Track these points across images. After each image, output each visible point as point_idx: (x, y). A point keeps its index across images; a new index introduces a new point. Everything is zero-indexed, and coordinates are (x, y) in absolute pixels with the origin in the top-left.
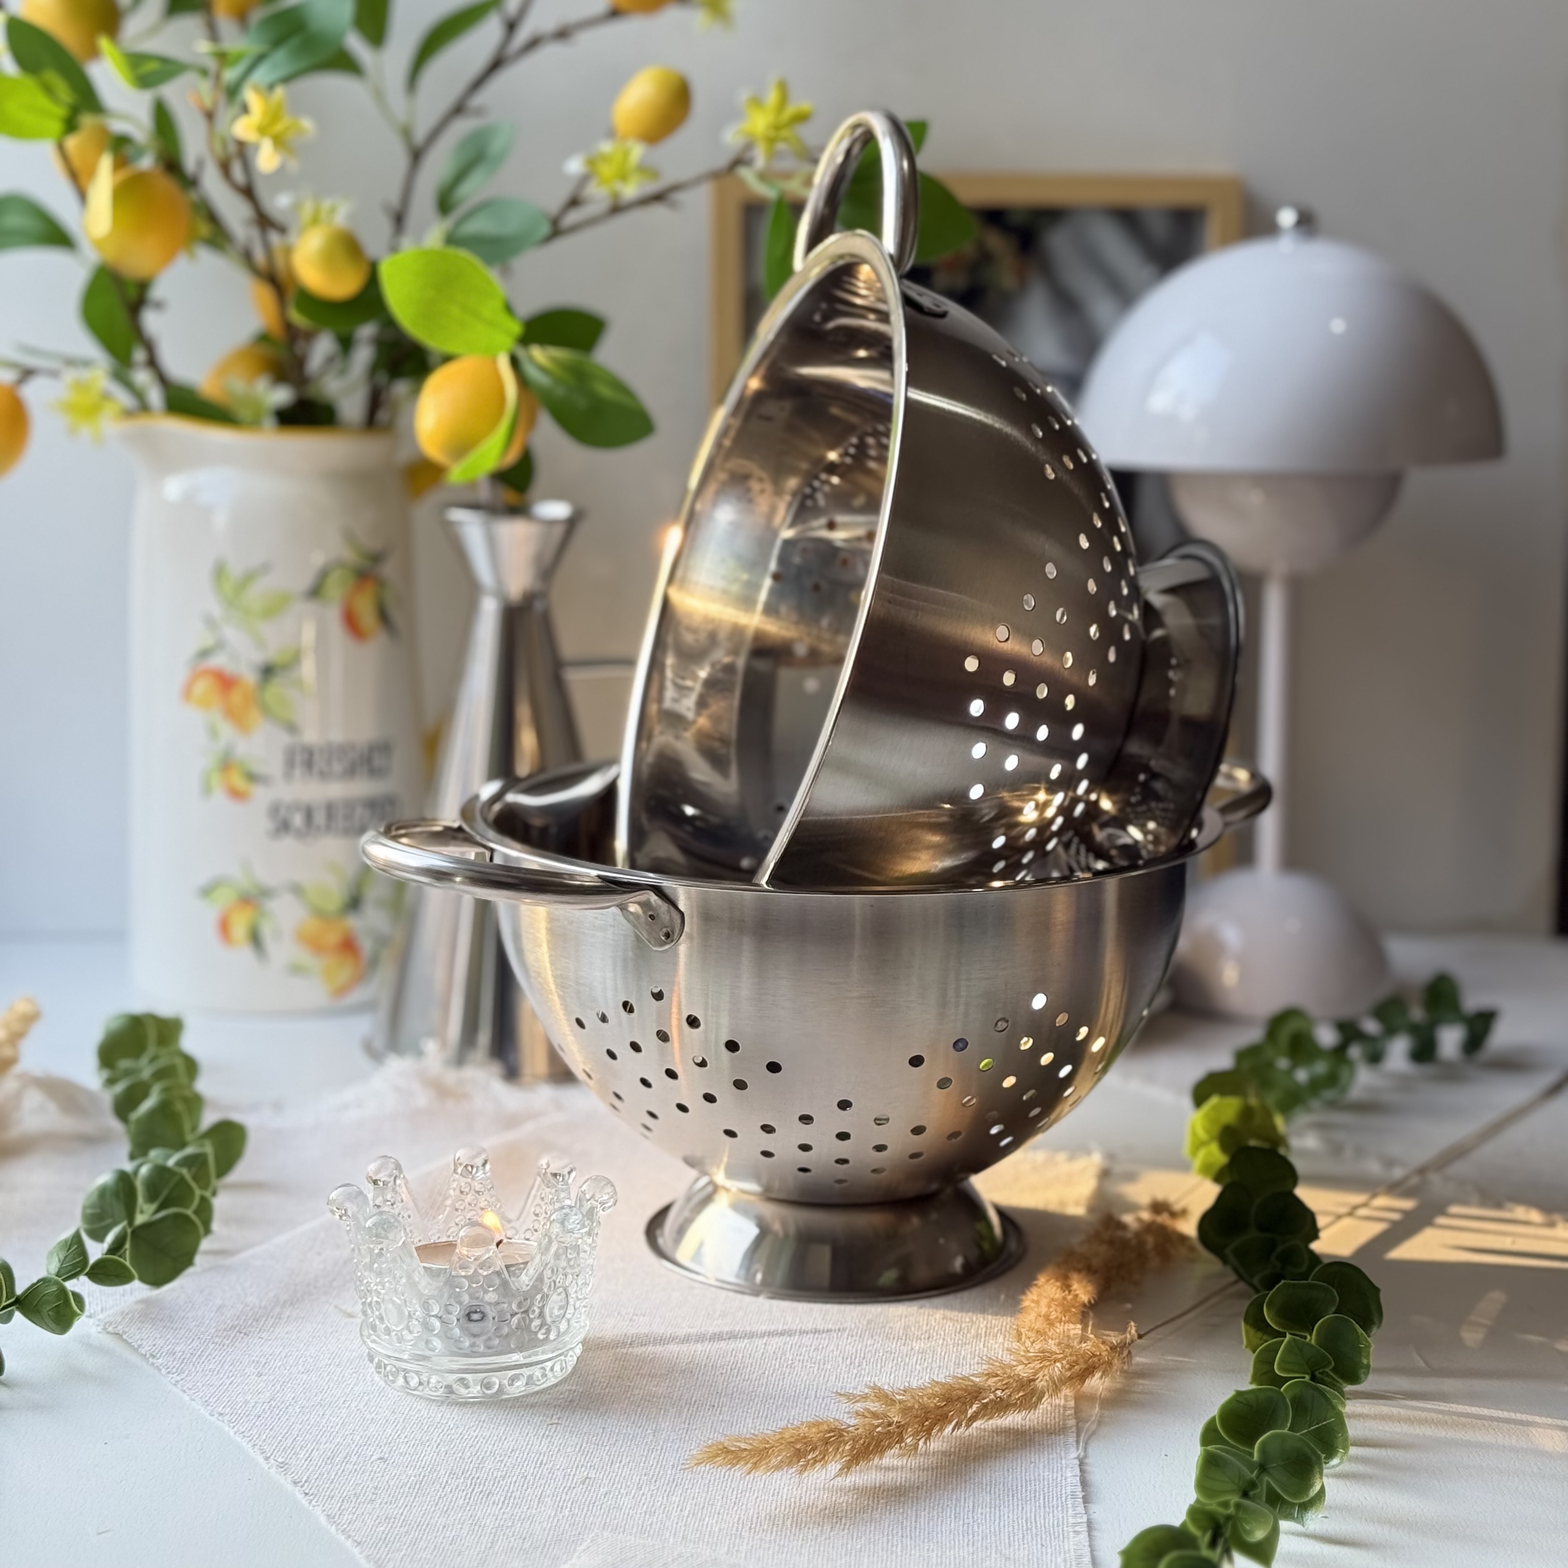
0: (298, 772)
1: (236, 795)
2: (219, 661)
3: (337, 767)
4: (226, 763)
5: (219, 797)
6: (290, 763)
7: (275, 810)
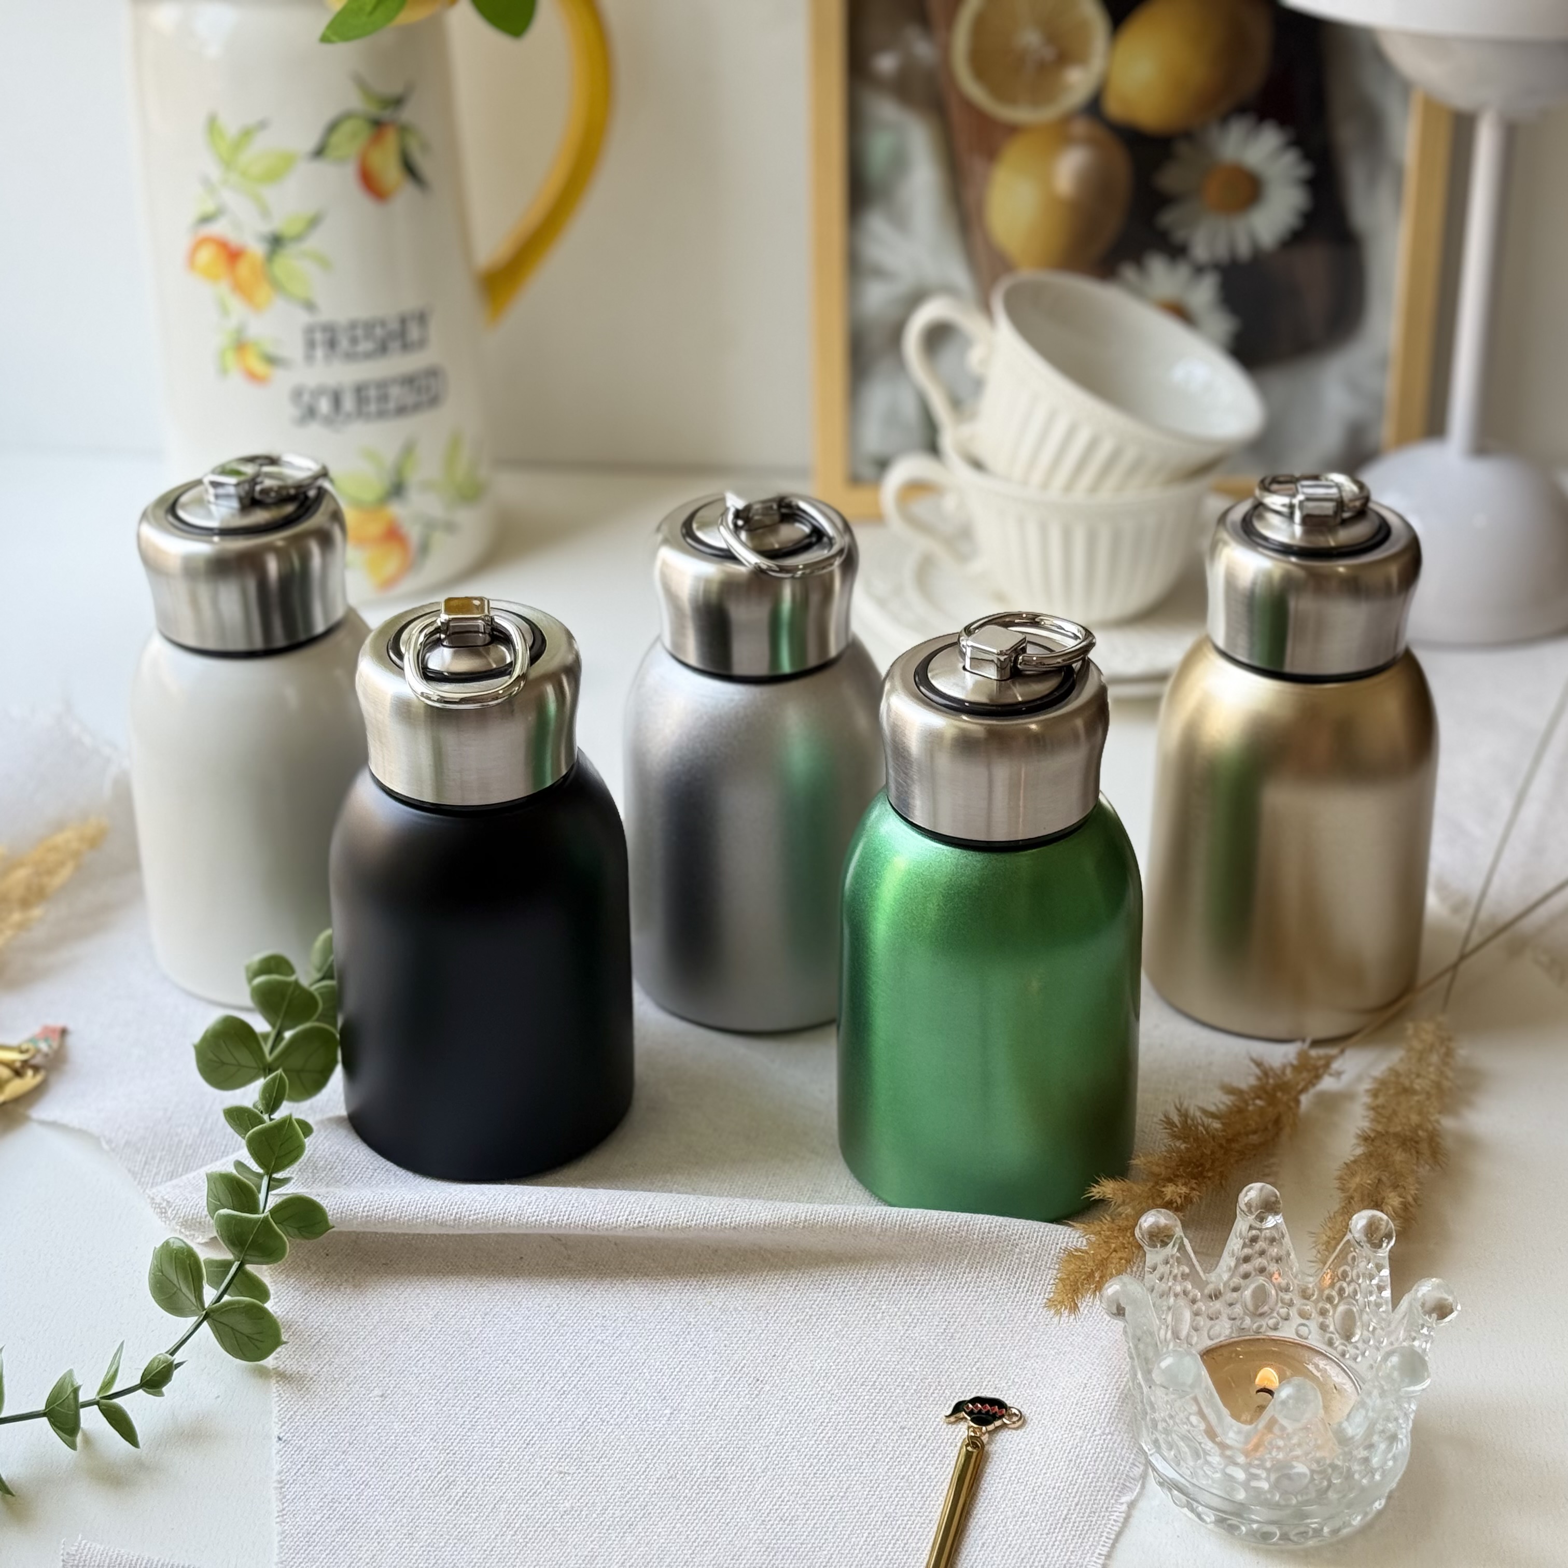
0: (319, 353)
1: (253, 377)
2: (219, 228)
4: (240, 345)
5: (236, 379)
6: (311, 345)
7: (297, 394)
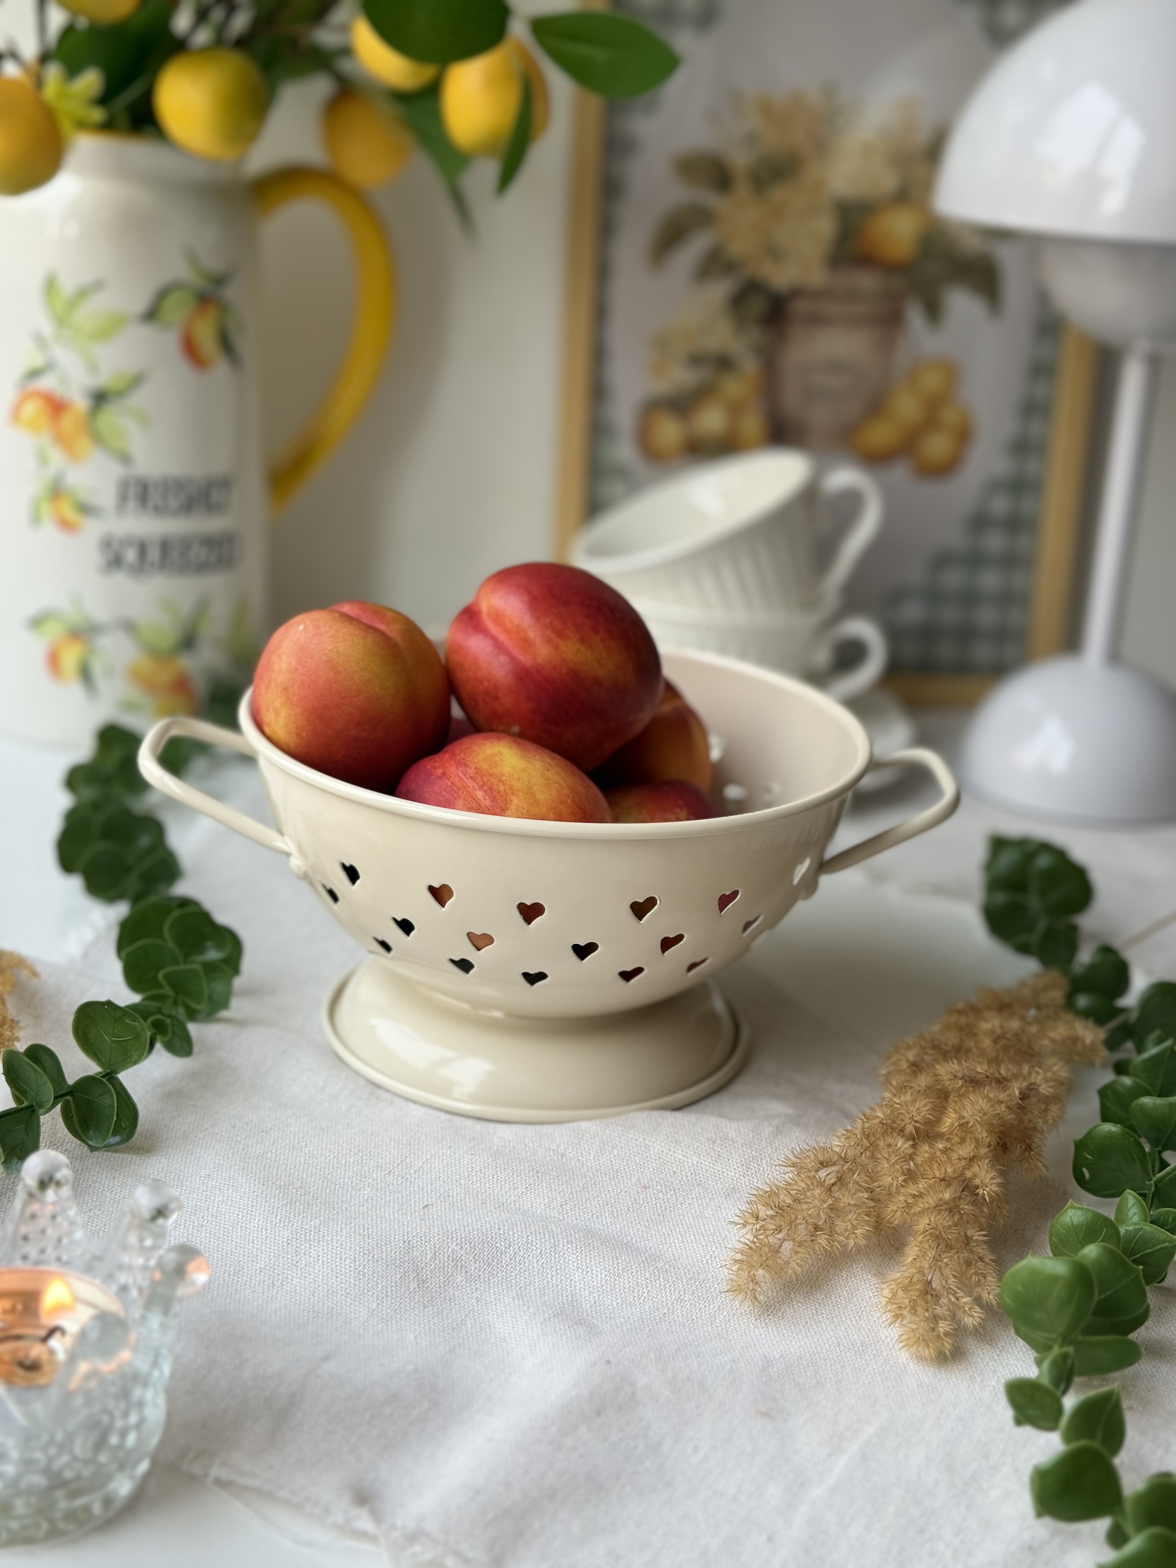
0: (132, 505)
1: (66, 525)
2: (48, 383)
3: (173, 503)
4: (56, 492)
5: (49, 527)
6: (123, 498)
7: (107, 544)
